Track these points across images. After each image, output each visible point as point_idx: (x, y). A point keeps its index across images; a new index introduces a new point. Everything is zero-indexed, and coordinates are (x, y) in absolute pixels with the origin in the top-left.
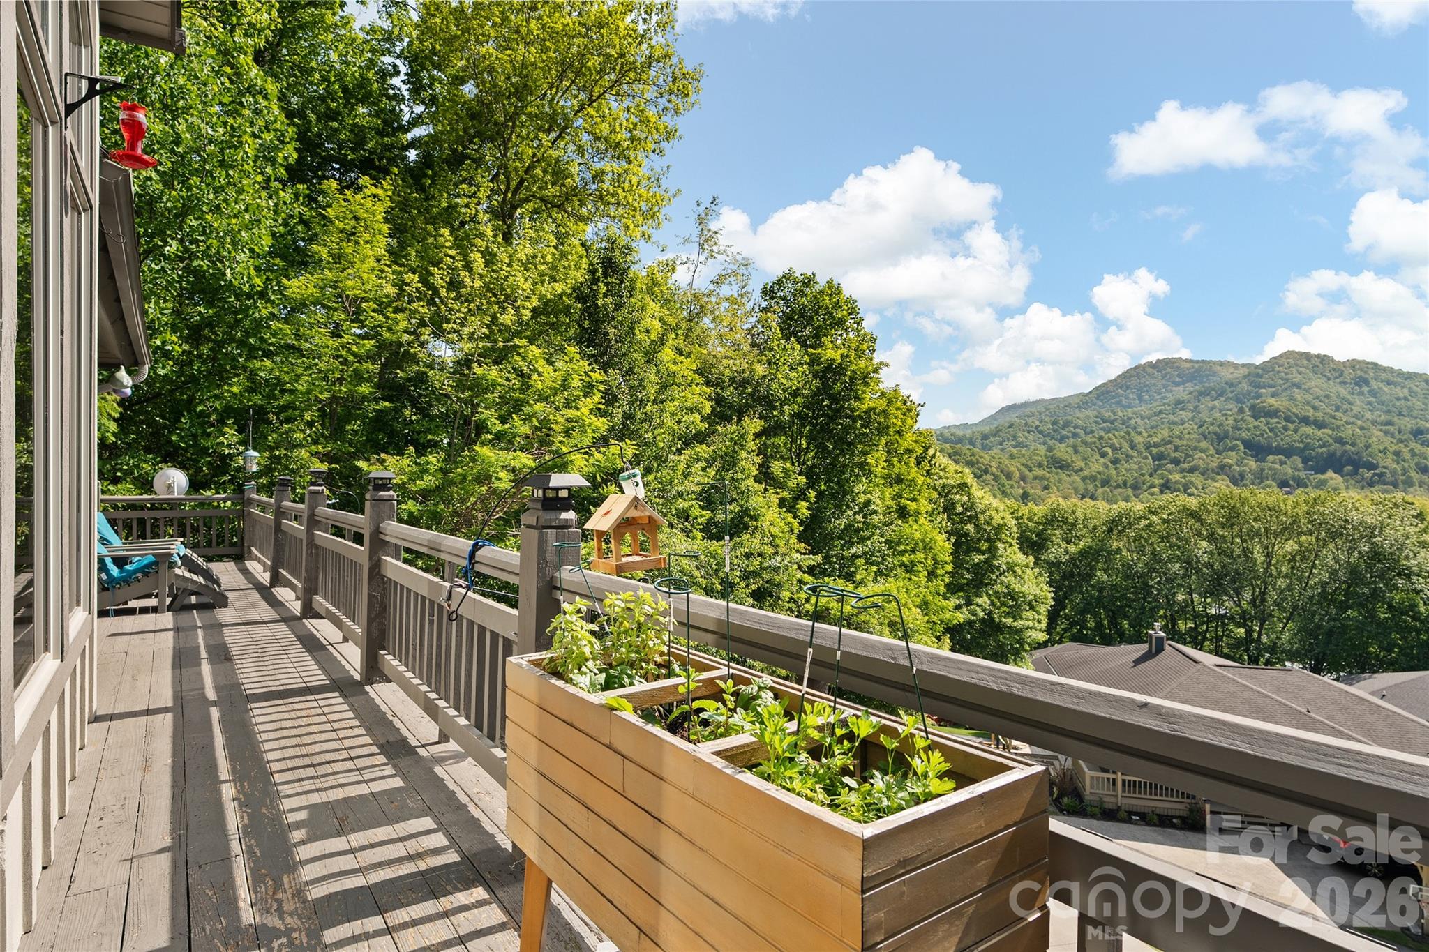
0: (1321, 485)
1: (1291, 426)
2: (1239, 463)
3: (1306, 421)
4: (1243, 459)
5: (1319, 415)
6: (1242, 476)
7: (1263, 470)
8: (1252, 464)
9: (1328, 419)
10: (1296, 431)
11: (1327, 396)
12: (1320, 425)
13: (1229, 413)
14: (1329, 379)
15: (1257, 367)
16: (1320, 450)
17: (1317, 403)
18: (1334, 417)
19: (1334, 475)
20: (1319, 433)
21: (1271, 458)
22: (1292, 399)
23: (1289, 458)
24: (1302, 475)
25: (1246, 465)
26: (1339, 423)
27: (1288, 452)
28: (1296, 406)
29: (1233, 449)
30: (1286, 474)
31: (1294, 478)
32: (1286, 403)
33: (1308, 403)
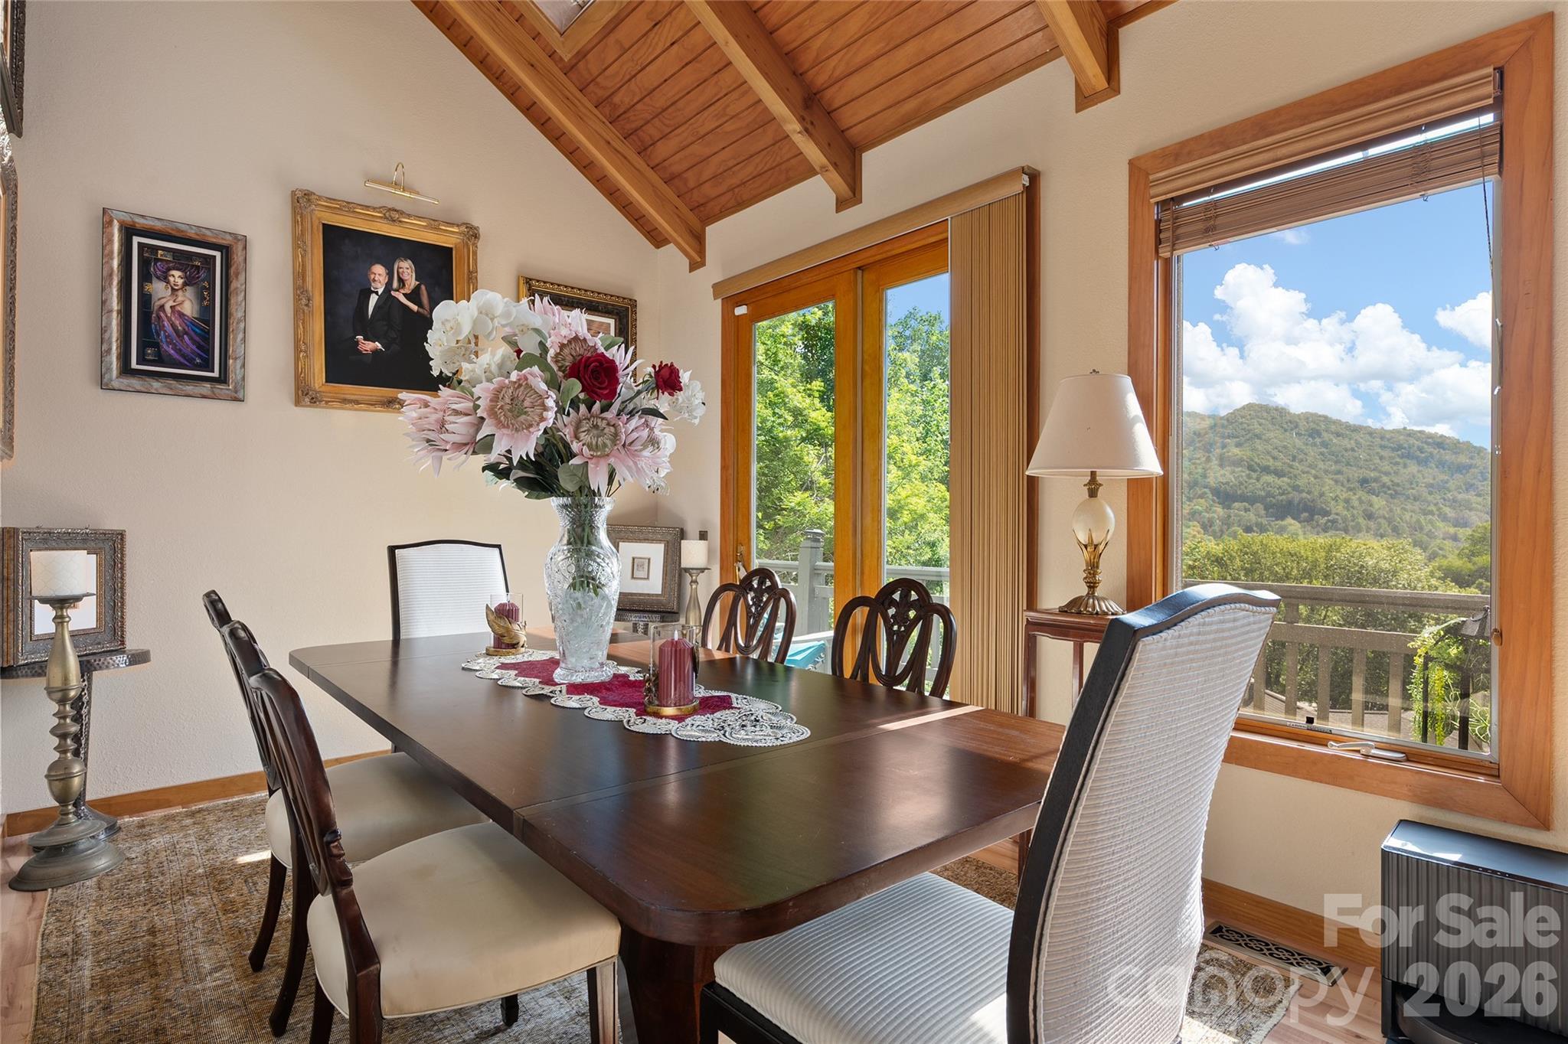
0: (1281, 530)
1: (1254, 475)
2: (1208, 510)
3: (1266, 470)
4: (1211, 506)
5: (1279, 464)
6: (1211, 523)
7: (1229, 516)
8: (1219, 510)
9: (1287, 469)
10: (1258, 480)
11: (1285, 447)
12: (1279, 474)
13: (1198, 461)
14: (1286, 431)
15: (1222, 418)
16: (1281, 498)
17: (1275, 453)
18: (1291, 467)
19: (1293, 521)
20: (1279, 482)
21: (1236, 505)
22: (1254, 450)
23: (1252, 505)
24: (1264, 521)
25: (1215, 512)
26: (1296, 472)
27: (1251, 500)
28: (1259, 455)
29: (1201, 496)
30: (1250, 520)
31: (1257, 524)
32: (1249, 453)
33: (1269, 453)
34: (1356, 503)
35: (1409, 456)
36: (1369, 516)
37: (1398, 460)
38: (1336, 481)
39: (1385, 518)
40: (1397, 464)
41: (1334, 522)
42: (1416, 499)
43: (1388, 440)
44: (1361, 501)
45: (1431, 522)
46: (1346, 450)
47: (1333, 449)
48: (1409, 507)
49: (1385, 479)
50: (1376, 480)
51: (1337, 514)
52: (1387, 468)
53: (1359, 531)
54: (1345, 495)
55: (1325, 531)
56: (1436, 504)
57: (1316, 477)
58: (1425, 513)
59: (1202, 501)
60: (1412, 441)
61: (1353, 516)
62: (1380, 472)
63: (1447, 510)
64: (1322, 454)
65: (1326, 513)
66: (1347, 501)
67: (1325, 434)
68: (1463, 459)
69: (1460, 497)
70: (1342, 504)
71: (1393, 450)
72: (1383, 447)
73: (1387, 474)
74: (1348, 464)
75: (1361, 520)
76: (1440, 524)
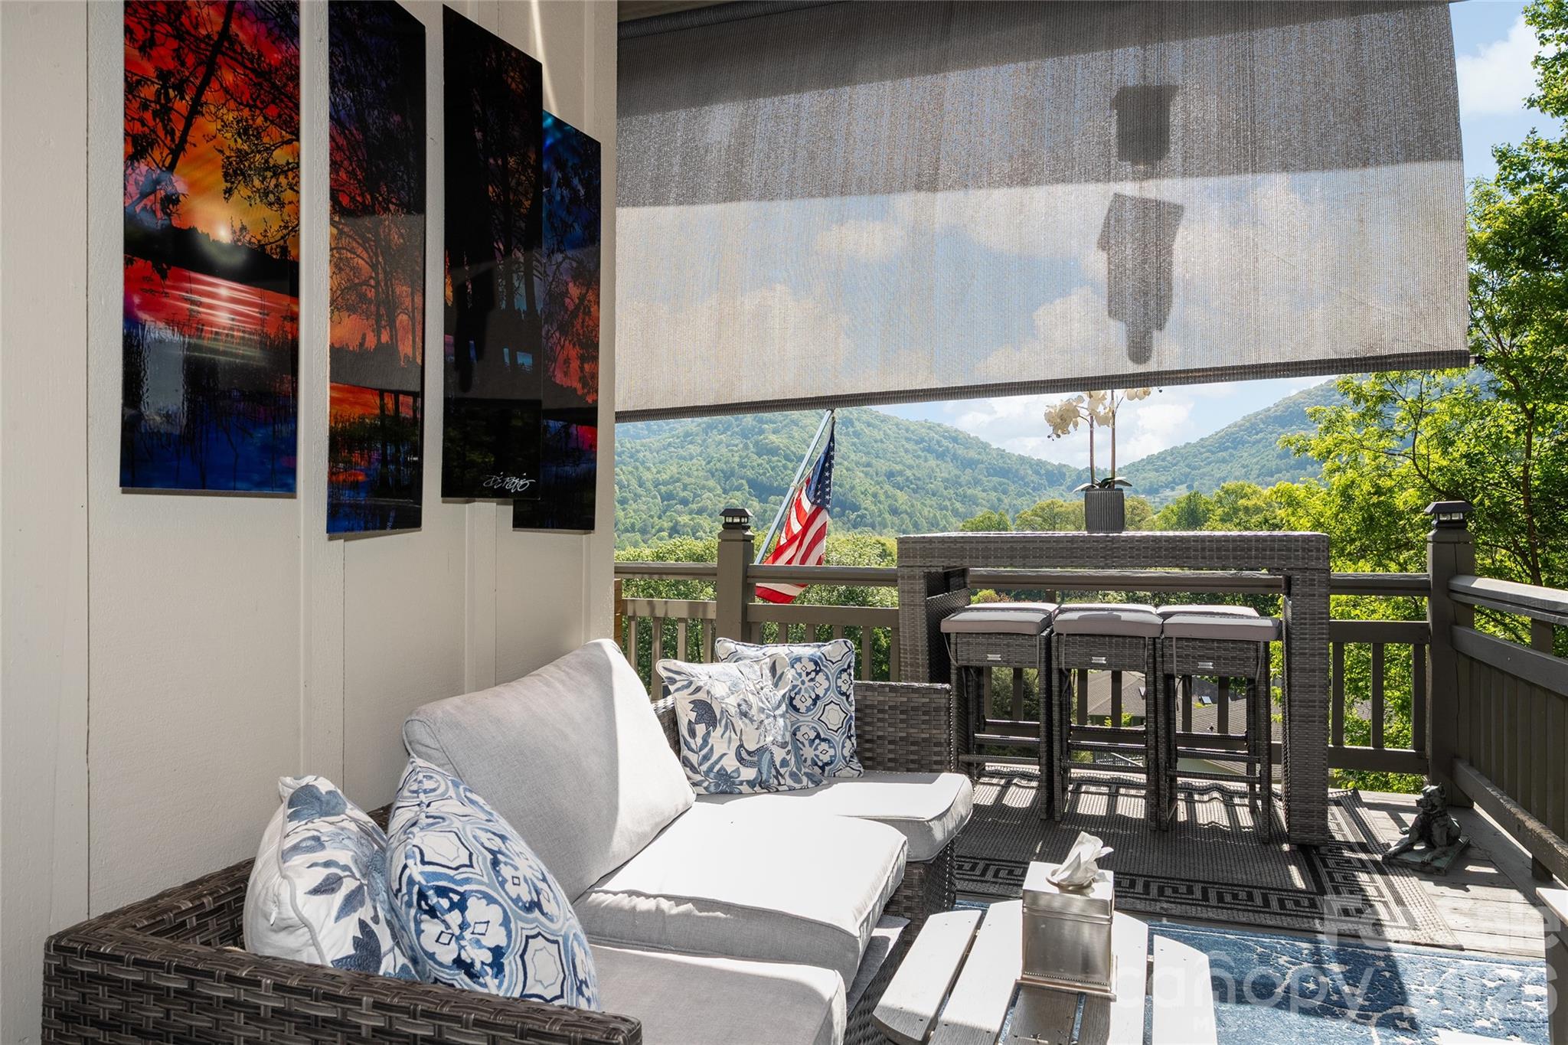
34: (882, 498)
35: (929, 450)
36: (894, 511)
37: (920, 453)
38: (866, 474)
39: (907, 514)
40: (919, 457)
41: (863, 516)
42: (934, 495)
43: (913, 432)
44: (887, 497)
45: (945, 517)
46: (876, 442)
47: (866, 439)
48: (928, 502)
49: (908, 473)
50: (901, 473)
51: (866, 509)
52: (910, 462)
53: (885, 527)
54: (872, 490)
55: (855, 527)
56: (950, 500)
57: (848, 469)
58: (942, 508)
59: (738, 494)
60: (932, 434)
61: (880, 511)
62: (904, 465)
63: (958, 505)
64: (854, 444)
65: (855, 508)
66: (875, 495)
67: (857, 423)
68: (972, 454)
69: (969, 492)
70: (870, 498)
71: (917, 443)
72: (908, 439)
73: (910, 467)
74: (877, 457)
75: (887, 515)
76: (953, 520)
